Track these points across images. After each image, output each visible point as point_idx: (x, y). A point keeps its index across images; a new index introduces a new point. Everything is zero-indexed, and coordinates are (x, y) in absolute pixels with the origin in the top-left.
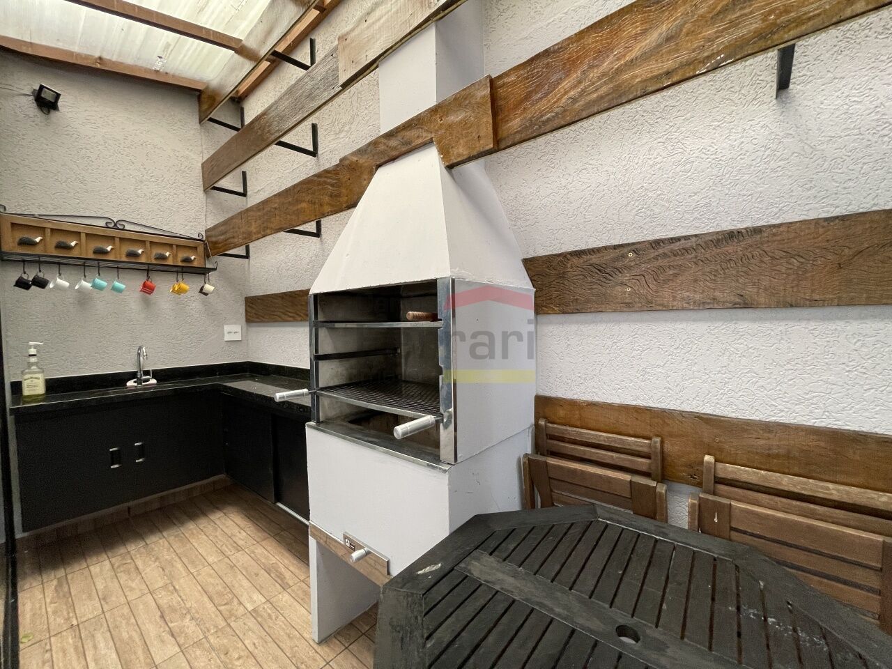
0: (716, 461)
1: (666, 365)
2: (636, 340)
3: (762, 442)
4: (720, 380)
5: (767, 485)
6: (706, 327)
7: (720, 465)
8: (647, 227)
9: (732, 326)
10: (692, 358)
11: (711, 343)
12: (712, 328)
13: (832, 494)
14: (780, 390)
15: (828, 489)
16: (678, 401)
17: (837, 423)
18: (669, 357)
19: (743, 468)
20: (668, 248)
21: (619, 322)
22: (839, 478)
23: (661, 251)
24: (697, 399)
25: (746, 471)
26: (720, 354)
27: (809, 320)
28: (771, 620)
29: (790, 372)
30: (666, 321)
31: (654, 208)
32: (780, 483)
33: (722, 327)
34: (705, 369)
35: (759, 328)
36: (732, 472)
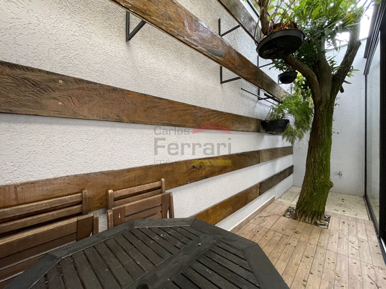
0: (114, 191)
1: (85, 150)
2: (65, 135)
3: (127, 177)
4: (110, 154)
5: (131, 193)
6: (104, 130)
7: (115, 192)
8: (70, 69)
9: (114, 130)
10: (98, 145)
11: (106, 137)
12: (106, 130)
13: (147, 188)
14: (130, 155)
15: (146, 186)
16: (92, 168)
17: (145, 164)
18: (86, 145)
19: (123, 190)
20: (85, 86)
21: (51, 124)
22: (148, 181)
23: (81, 86)
24: (101, 165)
25: (124, 191)
26: (110, 142)
27: (137, 128)
28: (161, 235)
29: (133, 148)
30: (84, 125)
31: (74, 60)
32: (134, 191)
33: (111, 130)
34: (104, 150)
35: (123, 131)
36: (120, 193)
